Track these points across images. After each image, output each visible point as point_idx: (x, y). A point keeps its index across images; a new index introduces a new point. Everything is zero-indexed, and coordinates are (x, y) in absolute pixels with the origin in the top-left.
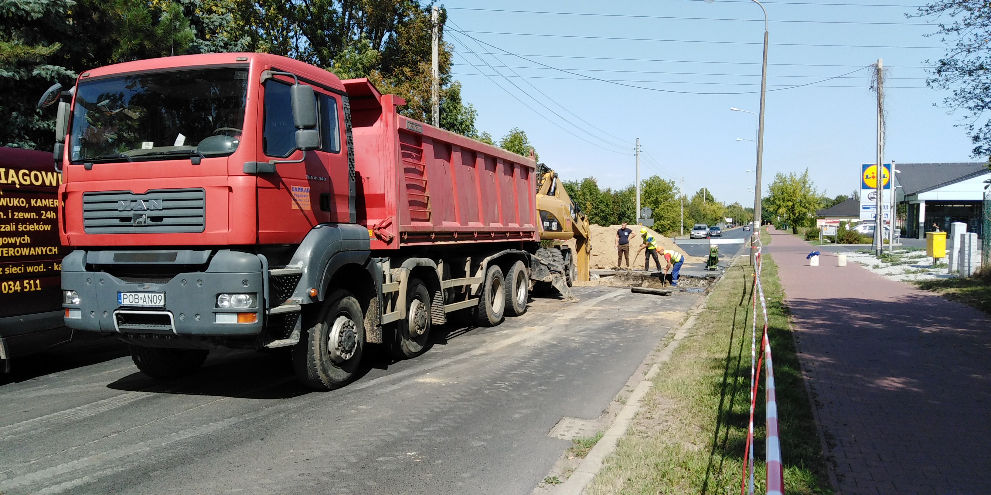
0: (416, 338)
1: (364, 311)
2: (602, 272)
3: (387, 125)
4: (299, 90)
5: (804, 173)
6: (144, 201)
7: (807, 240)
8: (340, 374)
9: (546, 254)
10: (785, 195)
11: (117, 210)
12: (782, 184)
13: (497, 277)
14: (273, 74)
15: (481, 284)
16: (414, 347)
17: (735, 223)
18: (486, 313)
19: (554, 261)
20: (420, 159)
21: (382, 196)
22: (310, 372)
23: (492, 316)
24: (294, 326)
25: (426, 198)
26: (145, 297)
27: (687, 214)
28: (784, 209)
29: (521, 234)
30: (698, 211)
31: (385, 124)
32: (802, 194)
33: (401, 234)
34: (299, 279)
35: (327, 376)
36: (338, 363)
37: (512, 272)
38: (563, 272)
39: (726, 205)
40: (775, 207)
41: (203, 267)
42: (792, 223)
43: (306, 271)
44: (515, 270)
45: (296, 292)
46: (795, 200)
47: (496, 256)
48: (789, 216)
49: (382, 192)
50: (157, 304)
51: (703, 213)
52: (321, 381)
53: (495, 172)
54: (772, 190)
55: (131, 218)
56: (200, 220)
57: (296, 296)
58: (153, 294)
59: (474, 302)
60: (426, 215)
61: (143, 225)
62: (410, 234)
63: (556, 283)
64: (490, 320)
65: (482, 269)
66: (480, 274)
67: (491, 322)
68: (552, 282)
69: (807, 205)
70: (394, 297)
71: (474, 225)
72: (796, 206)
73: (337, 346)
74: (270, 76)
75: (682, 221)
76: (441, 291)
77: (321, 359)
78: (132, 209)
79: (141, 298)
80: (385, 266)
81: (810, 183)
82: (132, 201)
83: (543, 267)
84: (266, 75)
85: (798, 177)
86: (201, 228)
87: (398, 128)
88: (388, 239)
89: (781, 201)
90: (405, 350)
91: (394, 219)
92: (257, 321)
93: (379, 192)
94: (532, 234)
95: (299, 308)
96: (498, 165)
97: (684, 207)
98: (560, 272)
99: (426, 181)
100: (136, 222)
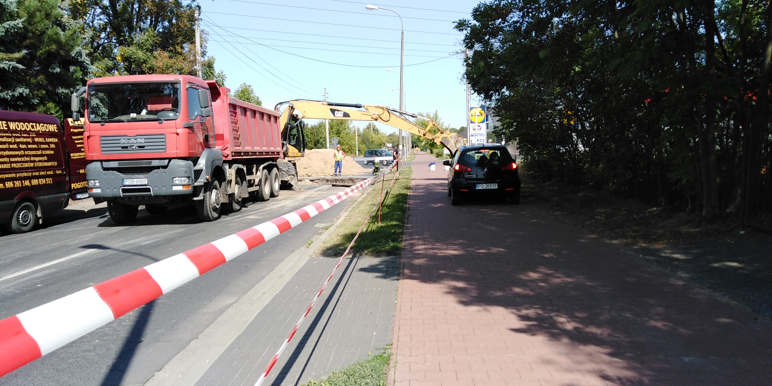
0: (238, 203)
1: (220, 186)
2: (311, 178)
3: (223, 102)
4: (202, 91)
5: (435, 113)
6: (134, 139)
8: (216, 215)
9: (284, 166)
11: (120, 143)
13: (266, 175)
14: (191, 85)
15: (260, 179)
16: (237, 207)
18: (262, 194)
19: (289, 169)
20: (235, 117)
21: (222, 135)
22: (205, 212)
23: (266, 196)
24: (200, 192)
25: (238, 135)
26: (137, 180)
27: (360, 141)
29: (275, 153)
30: (368, 139)
33: (232, 152)
34: (201, 172)
35: (212, 214)
36: (215, 209)
38: (295, 175)
39: (387, 134)
41: (165, 167)
43: (204, 168)
44: (273, 173)
45: (200, 177)
47: (266, 164)
48: (428, 141)
49: (222, 133)
50: (144, 183)
51: (371, 140)
52: (209, 216)
53: (263, 120)
55: (128, 147)
56: (164, 147)
57: (201, 179)
58: (141, 179)
59: (257, 188)
60: (238, 144)
61: (135, 149)
62: (235, 153)
63: (292, 181)
64: (264, 198)
65: (260, 171)
66: (259, 173)
67: (265, 199)
68: (289, 181)
70: (230, 182)
71: (257, 149)
73: (214, 201)
74: (190, 86)
75: (357, 146)
76: (246, 180)
77: (210, 207)
78: (128, 143)
79: (135, 181)
80: (227, 167)
82: (128, 139)
83: (283, 172)
84: (188, 86)
85: (432, 115)
86: (164, 150)
87: (228, 103)
88: (226, 155)
90: (234, 208)
91: (228, 146)
92: (190, 188)
93: (220, 133)
94: (280, 153)
95: (203, 184)
97: (358, 135)
98: (293, 175)
99: (239, 127)
100: (131, 148)
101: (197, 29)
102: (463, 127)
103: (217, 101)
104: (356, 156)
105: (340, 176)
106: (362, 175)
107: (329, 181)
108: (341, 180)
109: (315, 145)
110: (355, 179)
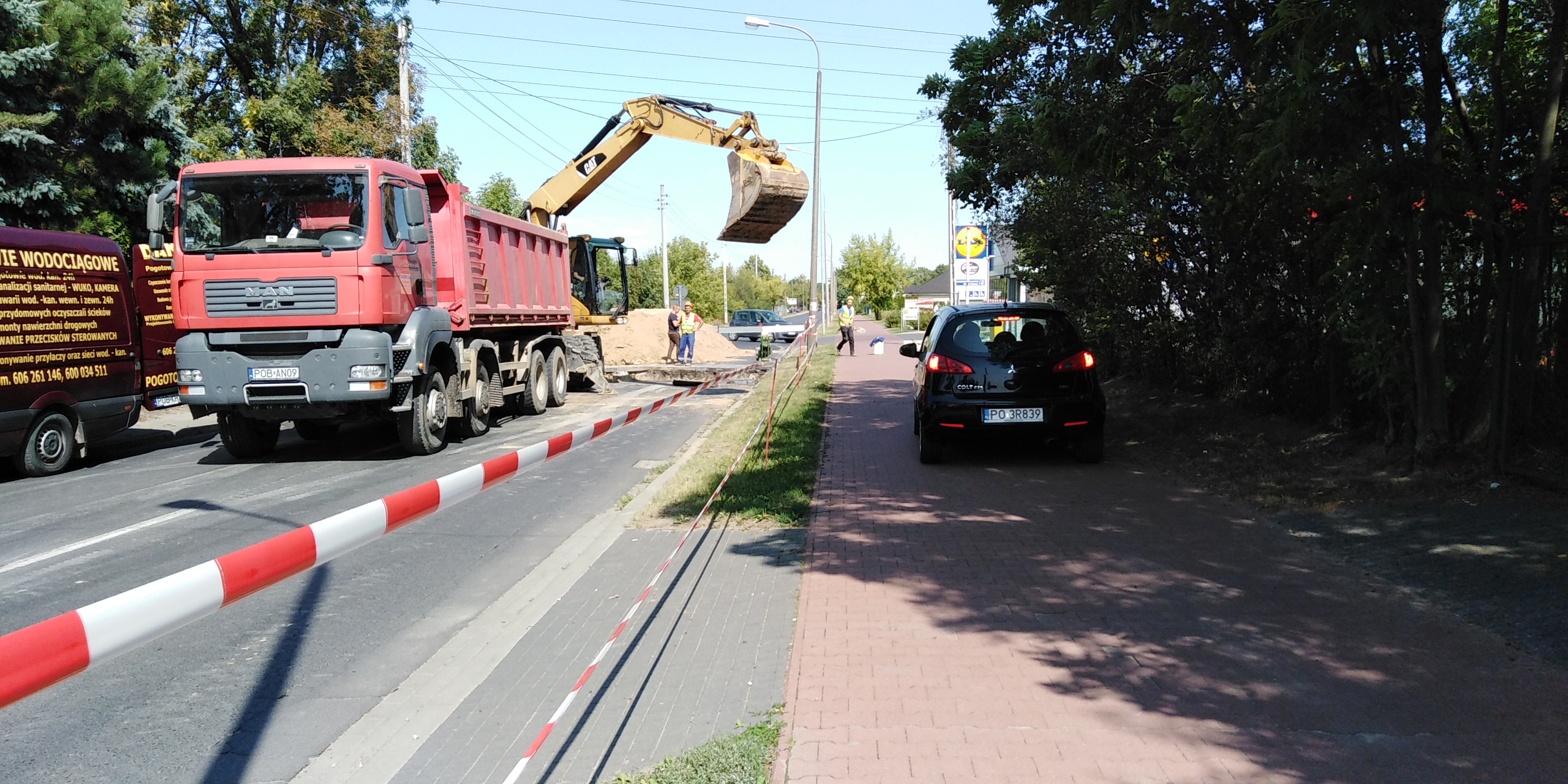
0: (481, 417)
1: (446, 384)
2: (632, 368)
3: (454, 213)
4: (410, 192)
5: (887, 235)
6: (274, 288)
7: (888, 327)
8: (436, 442)
9: (576, 342)
10: (863, 264)
11: (244, 296)
12: (859, 249)
13: (540, 362)
14: (389, 179)
15: (527, 370)
16: (481, 426)
17: (802, 306)
18: (532, 399)
19: (586, 349)
20: (478, 243)
21: (451, 281)
22: (415, 436)
23: (538, 404)
24: (406, 395)
25: (484, 281)
26: (278, 371)
27: (732, 292)
28: (863, 285)
29: (559, 317)
30: (748, 289)
31: (452, 211)
32: (886, 263)
33: (471, 315)
34: (408, 354)
35: (428, 441)
36: (435, 431)
37: (552, 358)
38: (598, 361)
39: (789, 279)
40: (850, 281)
41: (335, 344)
42: (874, 304)
43: (414, 347)
44: (554, 357)
45: (406, 366)
46: (876, 273)
47: (539, 340)
48: (871, 294)
49: (451, 276)
50: (292, 377)
51: (754, 291)
52: (423, 444)
53: (534, 250)
54: (846, 258)
55: (261, 303)
56: (333, 304)
57: (406, 369)
58: (287, 369)
59: (521, 388)
60: (484, 298)
61: (274, 308)
62: (477, 316)
63: (591, 374)
64: (536, 408)
65: (526, 354)
66: (525, 358)
67: (537, 410)
68: (585, 373)
69: (893, 279)
70: (466, 375)
71: (521, 308)
72: (878, 281)
73: (434, 414)
74: (386, 181)
75: (726, 303)
76: (498, 372)
77: (424, 425)
78: (261, 295)
79: (274, 373)
80: (459, 344)
81: (895, 247)
82: (260, 288)
83: (575, 356)
84: (382, 180)
85: (879, 241)
86: (333, 311)
87: (464, 215)
88: (459, 321)
89: (859, 273)
90: (474, 428)
91: (463, 302)
92: (386, 388)
93: (448, 275)
94: (568, 317)
95: (411, 379)
96: (537, 243)
97: (728, 282)
98: (595, 362)
99: (484, 265)
100: (266, 306)
101: (403, 65)
102: (943, 266)
103: (440, 212)
104: (724, 324)
105: (689, 364)
106: (736, 363)
107: (668, 374)
108: (692, 372)
109: (641, 301)
110: (720, 371)
